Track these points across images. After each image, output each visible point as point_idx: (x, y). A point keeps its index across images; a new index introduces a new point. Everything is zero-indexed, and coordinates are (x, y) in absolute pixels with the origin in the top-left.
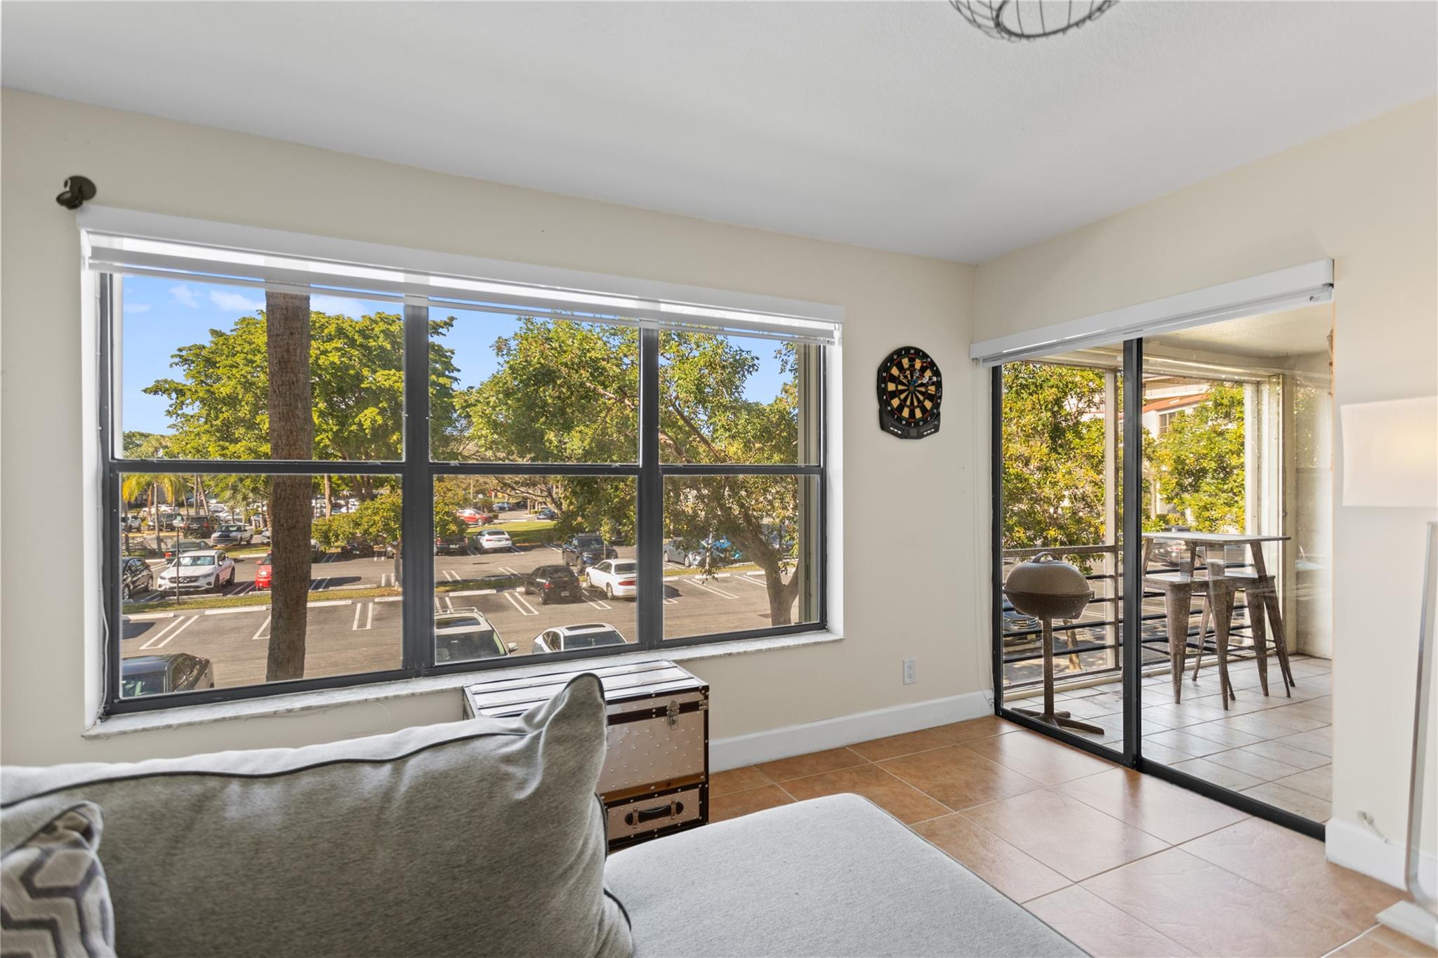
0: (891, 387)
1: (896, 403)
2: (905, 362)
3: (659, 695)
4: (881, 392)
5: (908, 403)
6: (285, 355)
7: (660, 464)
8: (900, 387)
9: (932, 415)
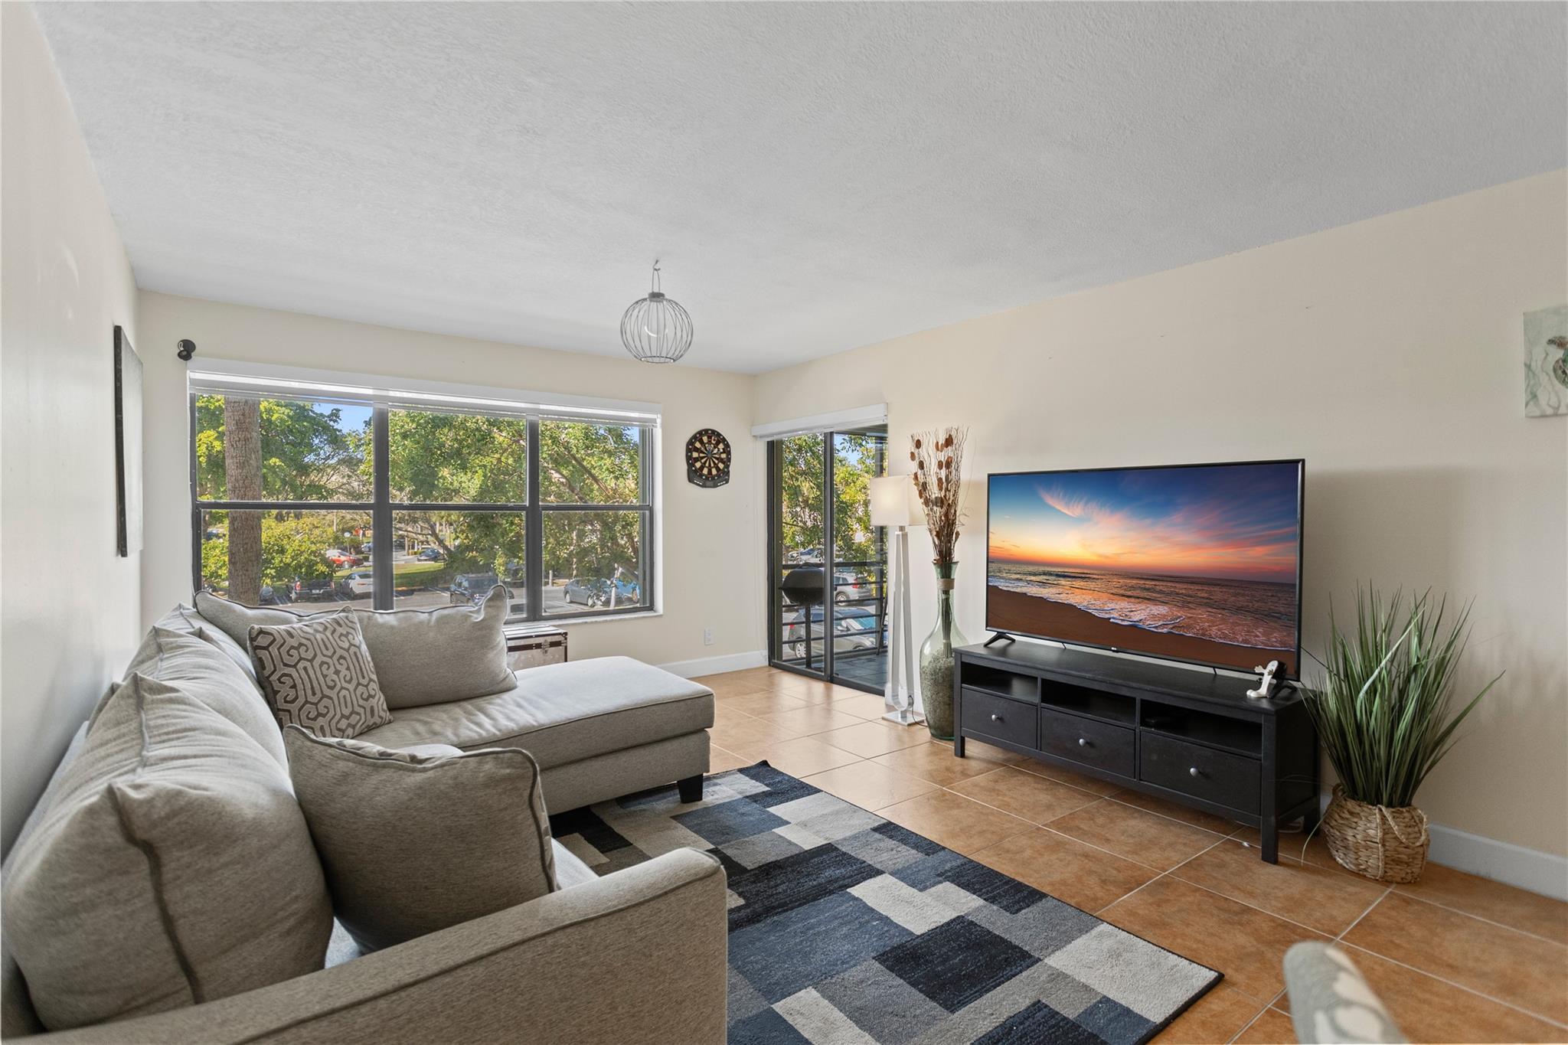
0: (695, 455)
1: (698, 465)
2: (705, 439)
3: (537, 636)
4: (689, 458)
5: (707, 465)
6: (242, 417)
7: (540, 503)
8: (701, 455)
9: (724, 472)
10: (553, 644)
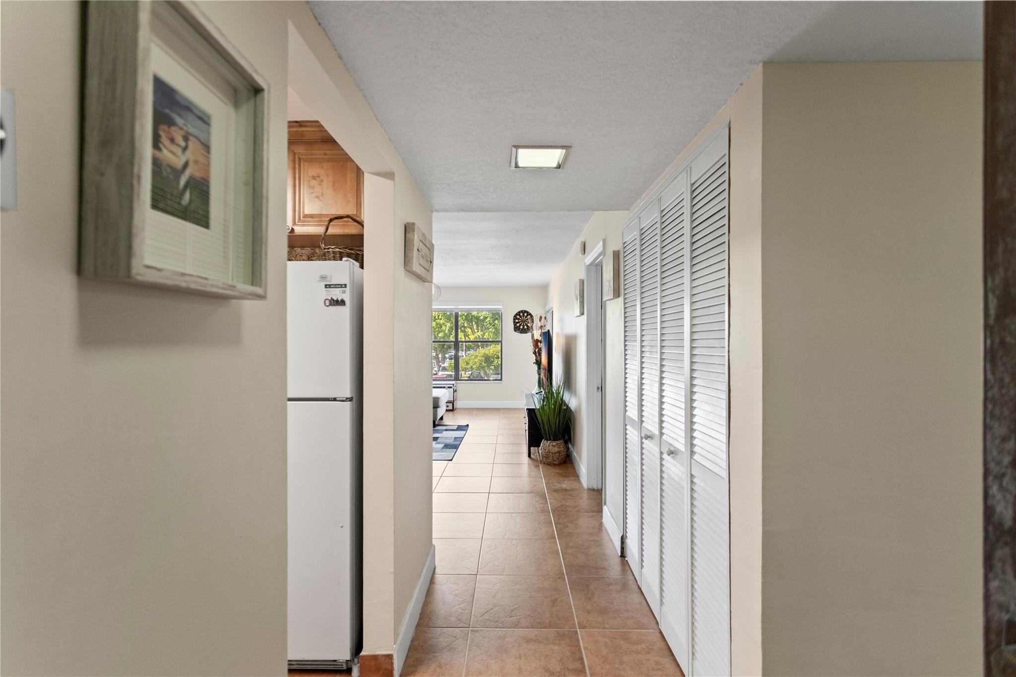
0: (517, 321)
1: (518, 325)
2: (522, 314)
4: (514, 322)
5: (523, 324)
8: (520, 321)
10: (449, 387)
